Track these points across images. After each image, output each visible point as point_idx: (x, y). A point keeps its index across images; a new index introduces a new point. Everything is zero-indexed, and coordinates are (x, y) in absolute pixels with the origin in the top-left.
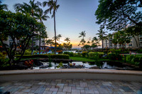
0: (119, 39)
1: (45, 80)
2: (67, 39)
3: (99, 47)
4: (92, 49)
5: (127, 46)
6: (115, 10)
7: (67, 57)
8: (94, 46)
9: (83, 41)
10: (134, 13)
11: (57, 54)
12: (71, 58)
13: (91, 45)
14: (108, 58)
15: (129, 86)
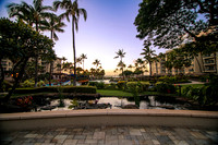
0: (175, 60)
1: (38, 131)
2: (97, 62)
3: (145, 74)
4: (135, 76)
5: (186, 72)
6: (166, 17)
7: (93, 91)
8: (139, 72)
9: (121, 64)
10: (193, 22)
11: (78, 85)
12: (99, 92)
13: (133, 70)
14: (155, 90)
15: (169, 134)
